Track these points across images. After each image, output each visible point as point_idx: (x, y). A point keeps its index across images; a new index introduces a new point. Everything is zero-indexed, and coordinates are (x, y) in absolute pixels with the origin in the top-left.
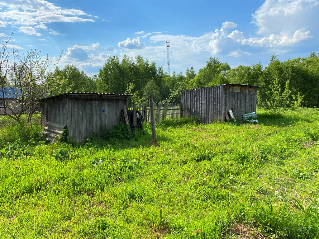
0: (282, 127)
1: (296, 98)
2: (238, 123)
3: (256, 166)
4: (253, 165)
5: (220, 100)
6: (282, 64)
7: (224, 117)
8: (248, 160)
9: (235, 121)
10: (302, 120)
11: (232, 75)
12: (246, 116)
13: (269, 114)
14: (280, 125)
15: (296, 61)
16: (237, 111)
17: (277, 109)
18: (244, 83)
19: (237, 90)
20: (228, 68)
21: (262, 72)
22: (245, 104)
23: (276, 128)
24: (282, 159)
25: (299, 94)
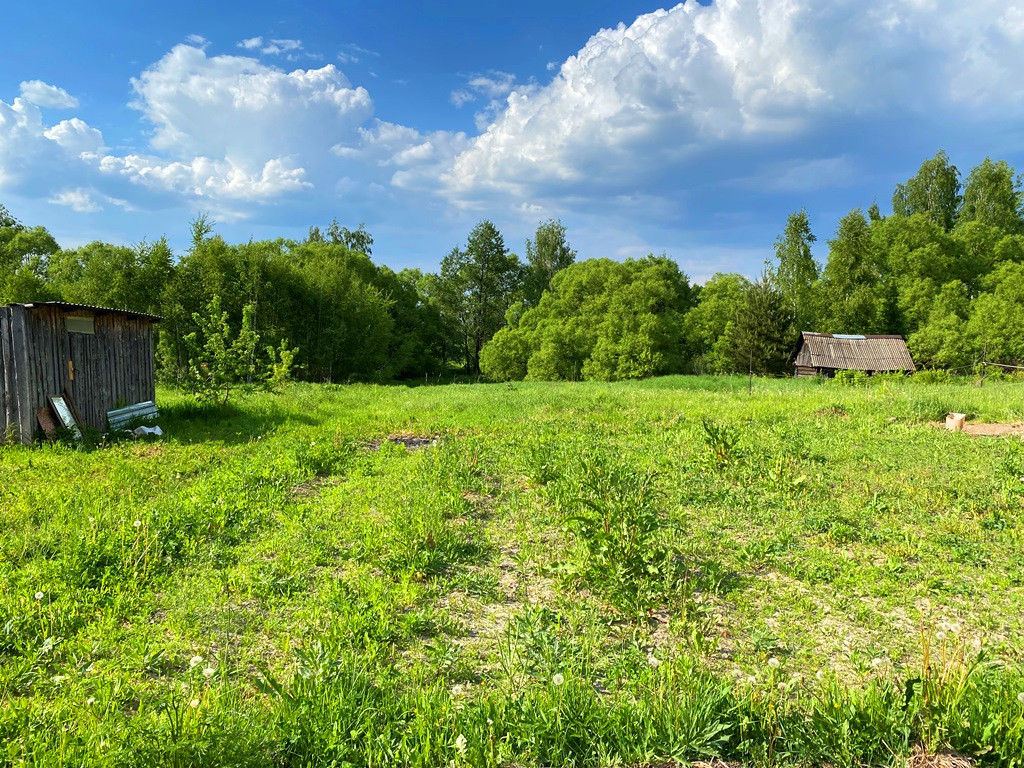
0: (236, 444)
1: (278, 355)
2: (91, 442)
3: (147, 583)
4: (133, 584)
5: (12, 360)
6: (235, 251)
7: (32, 424)
8: (115, 569)
9: (78, 435)
10: (293, 418)
11: (66, 271)
12: (119, 416)
13: (199, 405)
14: (230, 440)
15: (271, 247)
16: (83, 398)
17: (222, 388)
18: (111, 301)
19: (83, 326)
20: (50, 245)
21: (172, 271)
22: (113, 373)
23: (216, 449)
24: (232, 544)
25: (283, 345)
